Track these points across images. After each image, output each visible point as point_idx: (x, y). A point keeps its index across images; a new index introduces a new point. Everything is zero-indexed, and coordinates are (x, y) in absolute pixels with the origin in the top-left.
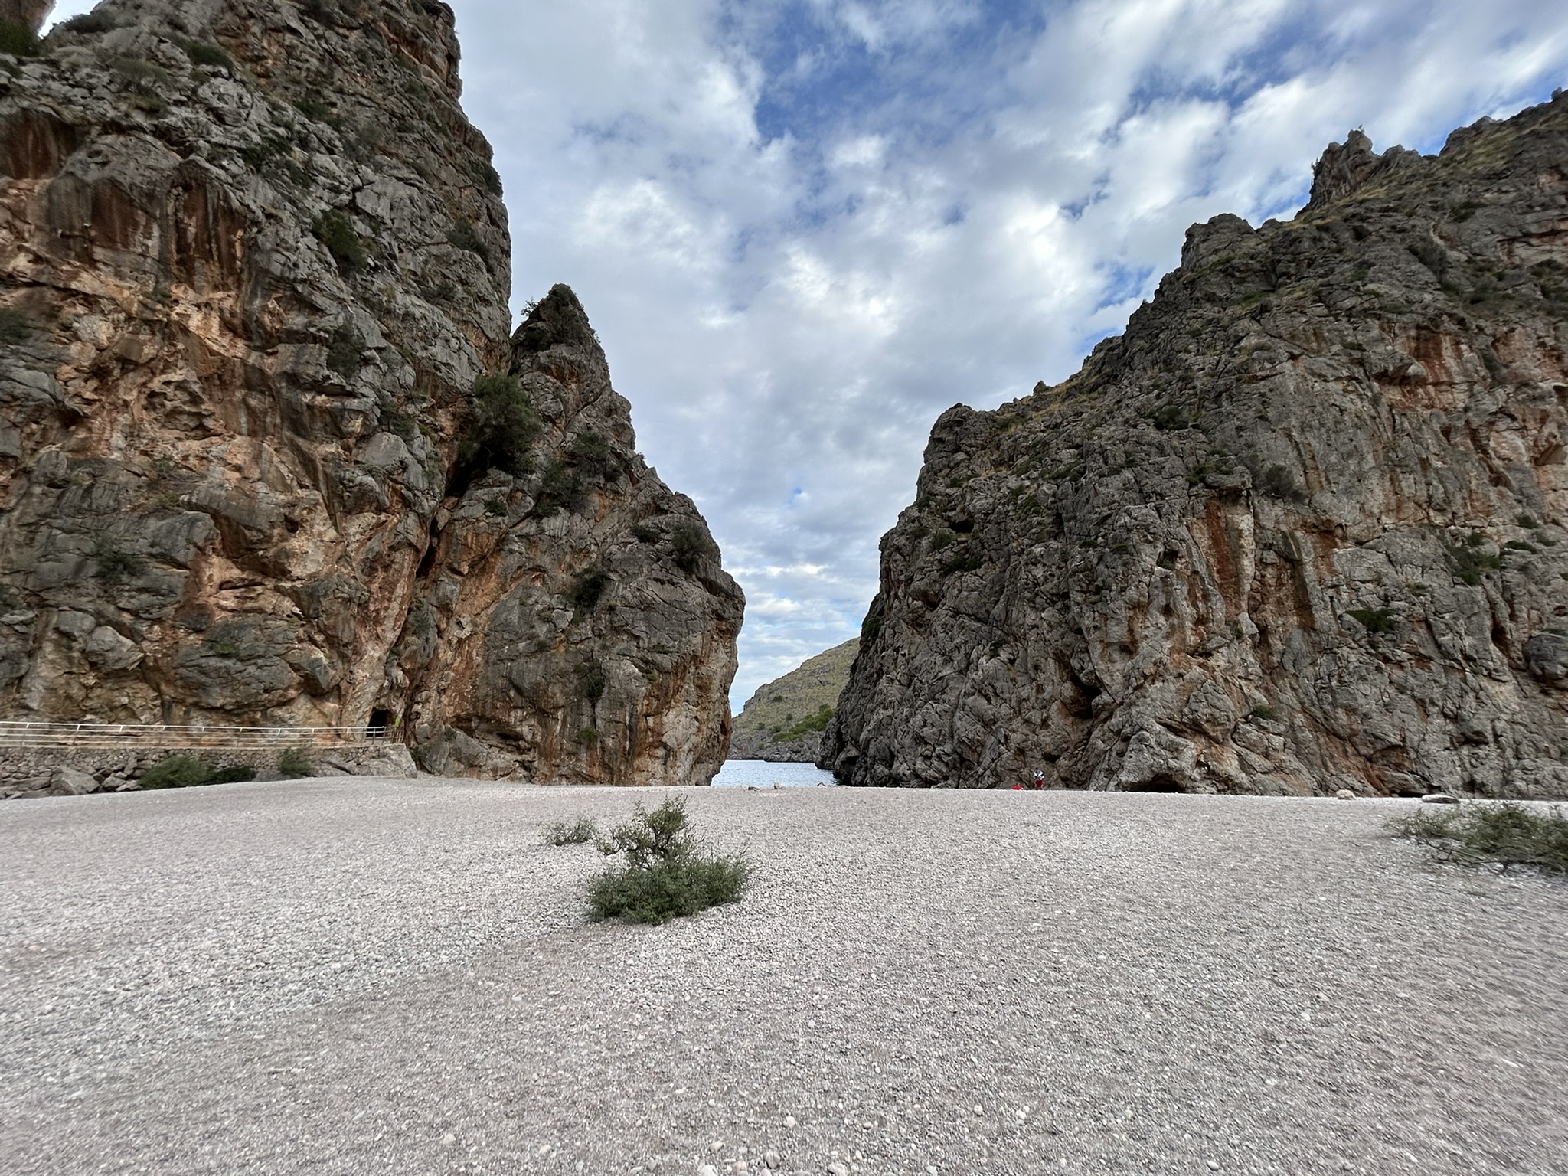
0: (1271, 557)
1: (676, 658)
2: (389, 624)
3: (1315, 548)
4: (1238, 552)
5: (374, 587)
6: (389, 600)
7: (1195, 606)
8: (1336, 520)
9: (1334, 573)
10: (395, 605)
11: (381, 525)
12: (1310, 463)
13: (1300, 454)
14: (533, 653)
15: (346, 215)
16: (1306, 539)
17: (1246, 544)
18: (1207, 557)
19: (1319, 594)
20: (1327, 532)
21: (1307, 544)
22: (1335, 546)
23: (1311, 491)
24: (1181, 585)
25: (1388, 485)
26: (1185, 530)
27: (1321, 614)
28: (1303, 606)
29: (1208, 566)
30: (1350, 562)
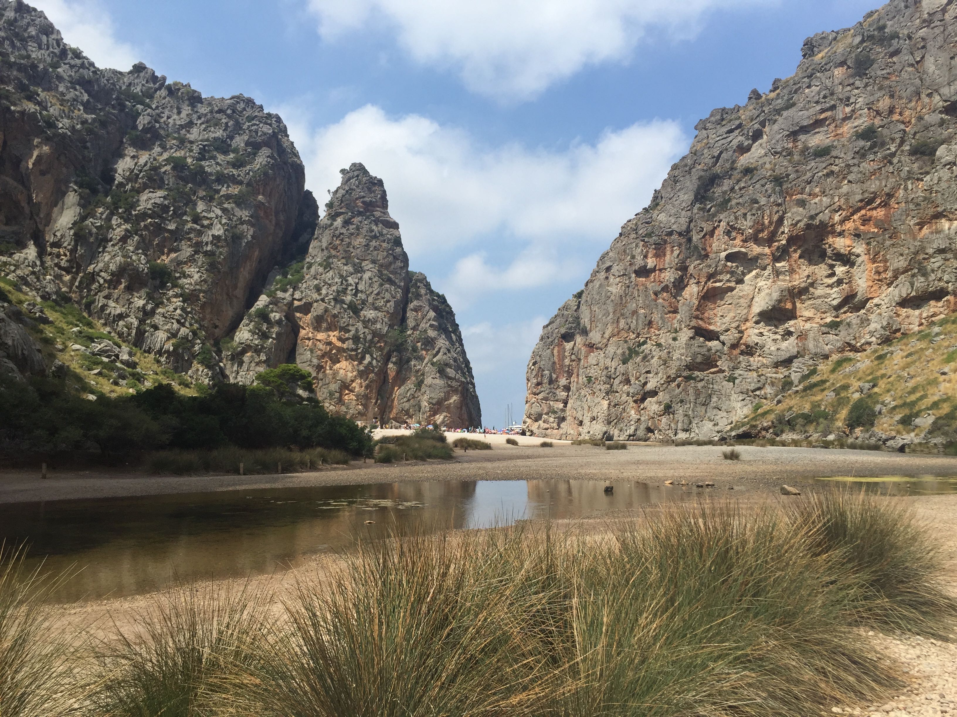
0: (573, 357)
1: (436, 400)
2: (374, 398)
3: (585, 354)
4: (564, 356)
5: (368, 392)
6: (372, 394)
7: (537, 379)
8: (593, 342)
9: (588, 363)
10: (374, 395)
12: (593, 319)
13: (591, 316)
15: (355, 295)
16: (584, 350)
17: (567, 354)
18: (556, 359)
19: (581, 371)
20: (591, 347)
21: (583, 352)
22: (593, 352)
23: (591, 331)
24: (534, 373)
25: (615, 325)
26: (549, 351)
27: (580, 378)
28: (578, 375)
29: (554, 363)
30: (592, 358)
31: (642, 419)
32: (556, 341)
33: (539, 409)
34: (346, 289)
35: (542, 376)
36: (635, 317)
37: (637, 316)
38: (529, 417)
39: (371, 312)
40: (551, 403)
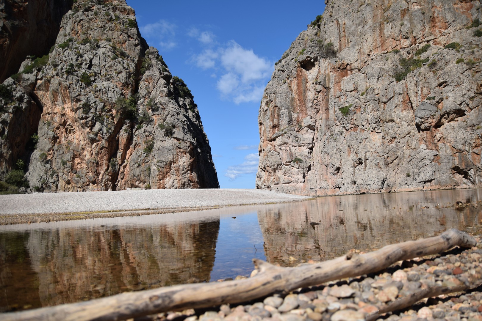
0: (319, 88)
1: (164, 163)
2: (104, 165)
3: (335, 80)
4: (306, 89)
5: (99, 159)
6: (103, 161)
7: (273, 121)
8: (346, 62)
9: (340, 90)
10: (105, 161)
11: (97, 145)
12: (342, 34)
13: (340, 31)
14: (138, 167)
15: (89, 68)
16: (333, 75)
17: (309, 85)
18: (295, 95)
19: (331, 102)
20: (344, 69)
21: (332, 79)
22: (346, 75)
23: (340, 49)
24: (269, 114)
25: (377, 33)
26: (286, 85)
27: (331, 112)
28: (327, 109)
29: (293, 99)
30: (347, 84)
31: (442, 154)
32: (294, 72)
33: (277, 159)
34: (81, 64)
35: (279, 116)
36: (407, 17)
37: (411, 15)
38: (264, 169)
39: (104, 83)
40: (293, 149)
